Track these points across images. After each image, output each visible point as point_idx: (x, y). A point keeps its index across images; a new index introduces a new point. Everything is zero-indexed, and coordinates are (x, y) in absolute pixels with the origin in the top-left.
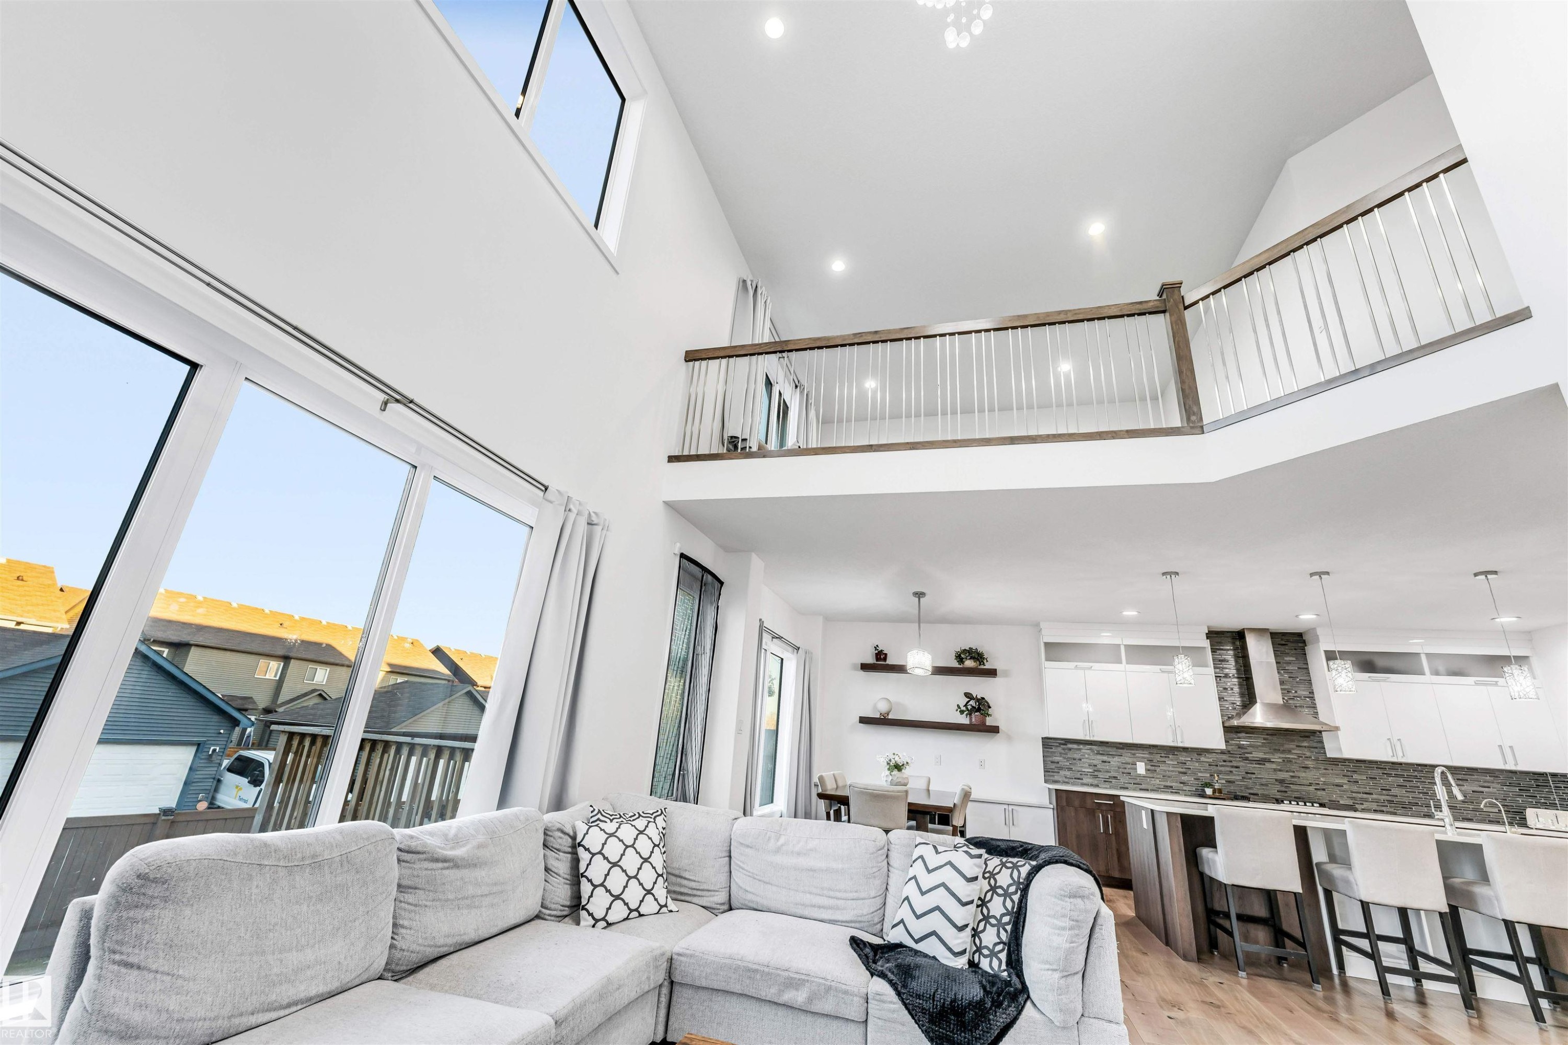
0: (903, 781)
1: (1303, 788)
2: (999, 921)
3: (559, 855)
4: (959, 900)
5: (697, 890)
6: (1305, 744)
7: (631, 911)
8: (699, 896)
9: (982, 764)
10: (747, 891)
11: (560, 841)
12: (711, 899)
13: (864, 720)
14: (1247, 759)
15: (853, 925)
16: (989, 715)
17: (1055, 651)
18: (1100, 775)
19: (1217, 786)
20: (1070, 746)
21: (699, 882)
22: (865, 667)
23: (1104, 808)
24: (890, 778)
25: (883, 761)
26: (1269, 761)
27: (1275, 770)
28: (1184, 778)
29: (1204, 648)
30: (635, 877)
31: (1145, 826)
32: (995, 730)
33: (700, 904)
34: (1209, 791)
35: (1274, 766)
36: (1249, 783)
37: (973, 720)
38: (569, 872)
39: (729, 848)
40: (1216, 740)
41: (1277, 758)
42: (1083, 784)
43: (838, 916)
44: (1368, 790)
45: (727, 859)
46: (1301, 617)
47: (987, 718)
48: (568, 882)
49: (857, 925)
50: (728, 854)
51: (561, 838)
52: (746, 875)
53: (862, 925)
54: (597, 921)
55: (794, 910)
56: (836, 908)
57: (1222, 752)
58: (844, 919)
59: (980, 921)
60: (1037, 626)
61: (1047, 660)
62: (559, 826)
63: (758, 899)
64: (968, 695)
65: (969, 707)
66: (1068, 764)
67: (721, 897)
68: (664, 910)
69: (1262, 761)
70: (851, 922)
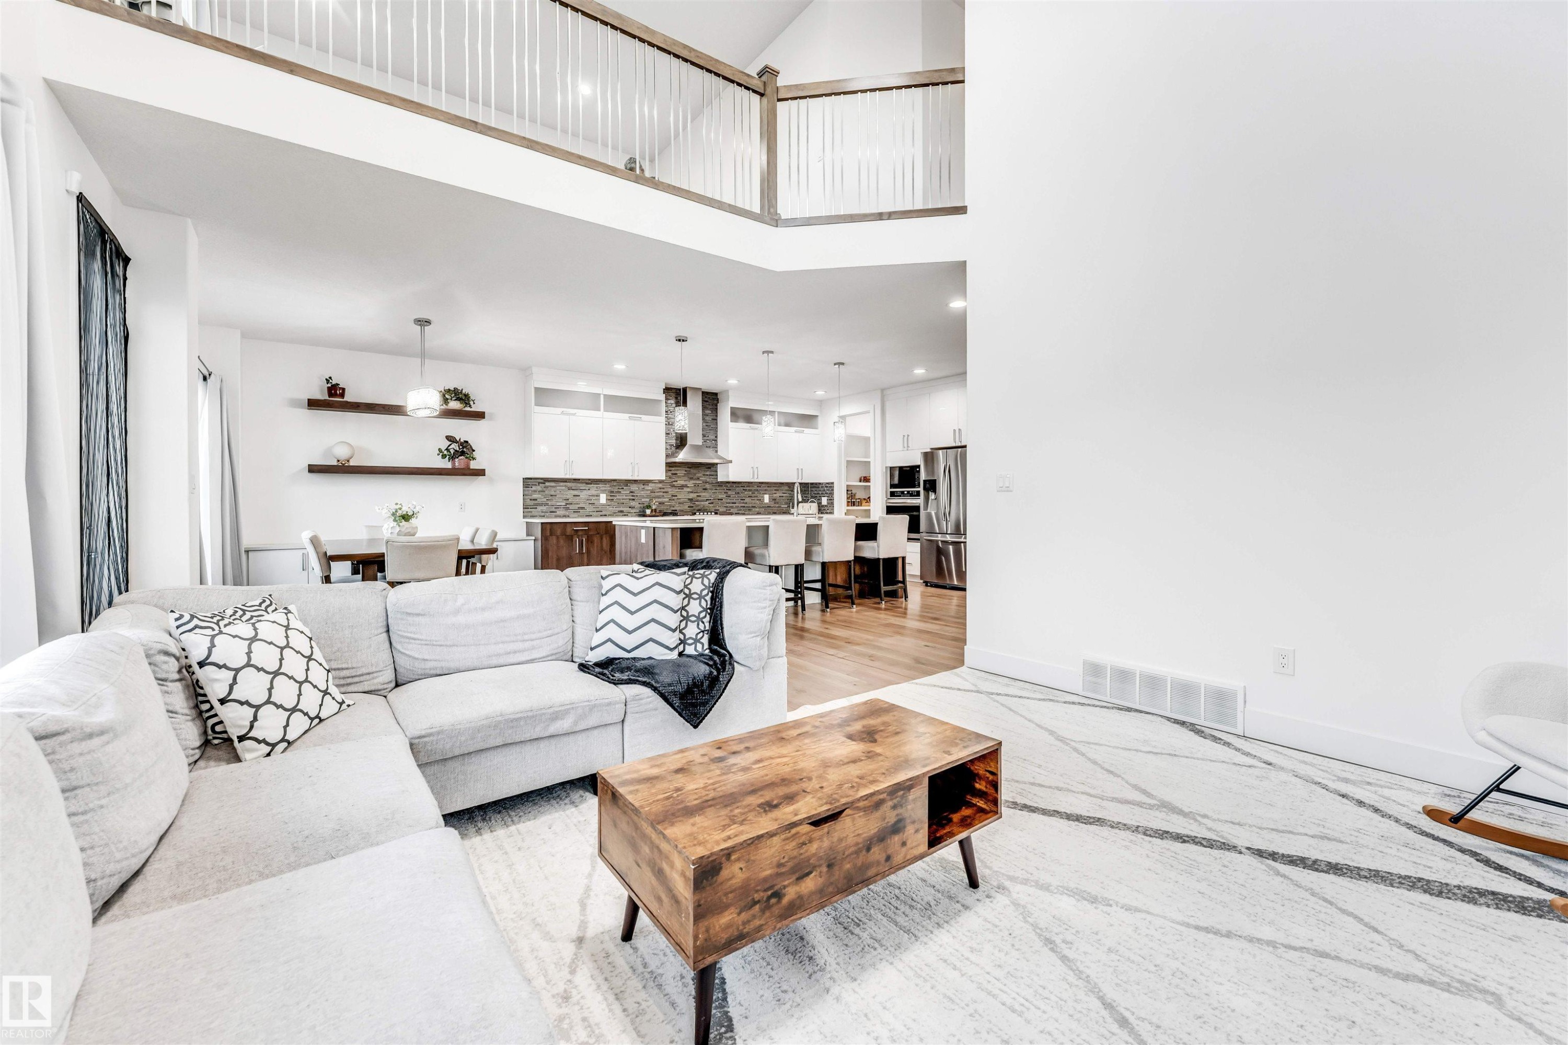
0: (412, 532)
1: (702, 503)
2: (698, 617)
3: (167, 686)
4: (672, 610)
5: (352, 677)
6: (708, 473)
7: (312, 719)
8: (357, 683)
9: (462, 507)
10: (427, 660)
11: (165, 667)
12: (375, 681)
13: (313, 469)
14: (673, 486)
15: (549, 658)
16: (474, 459)
17: (544, 396)
18: (571, 507)
19: (654, 507)
20: (547, 484)
21: (353, 668)
22: (313, 404)
23: (580, 533)
24: (398, 529)
25: (386, 513)
26: (686, 486)
27: (689, 492)
28: (633, 503)
29: (661, 401)
30: (306, 681)
31: (643, 540)
32: (481, 473)
33: (361, 690)
34: (648, 512)
35: (689, 490)
36: (673, 503)
37: (457, 464)
38: (185, 705)
39: (385, 623)
40: (658, 473)
41: (691, 484)
42: (556, 516)
43: (535, 655)
44: (734, 501)
45: (385, 635)
46: (729, 382)
47: (472, 462)
48: (189, 718)
49: (554, 657)
50: (385, 629)
51: (166, 663)
52: (422, 644)
53: (557, 656)
54: (273, 746)
55: (486, 663)
56: (533, 648)
57: (661, 482)
58: (542, 655)
59: (681, 621)
60: (525, 371)
61: (536, 405)
62: (159, 647)
63: (444, 664)
64: (450, 439)
65: (452, 451)
66: (545, 500)
67: (389, 675)
68: (344, 706)
69: (682, 487)
70: (548, 656)
